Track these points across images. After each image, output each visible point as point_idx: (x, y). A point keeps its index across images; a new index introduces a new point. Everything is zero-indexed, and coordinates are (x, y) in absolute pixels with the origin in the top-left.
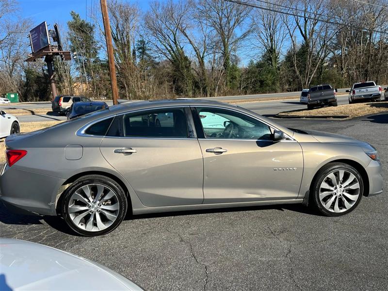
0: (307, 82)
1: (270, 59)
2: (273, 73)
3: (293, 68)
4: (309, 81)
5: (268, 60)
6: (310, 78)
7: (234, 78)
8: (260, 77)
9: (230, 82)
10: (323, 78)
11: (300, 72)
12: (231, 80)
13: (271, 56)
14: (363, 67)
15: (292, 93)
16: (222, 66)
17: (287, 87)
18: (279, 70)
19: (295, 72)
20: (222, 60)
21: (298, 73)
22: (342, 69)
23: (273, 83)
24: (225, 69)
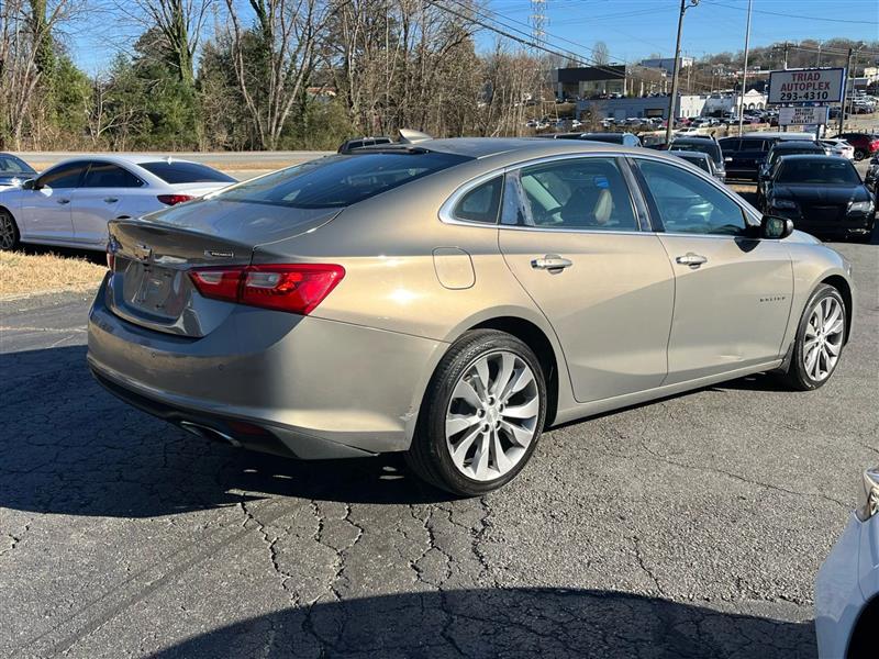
0: (274, 129)
1: (176, 58)
2: (185, 98)
3: (237, 88)
4: (277, 126)
5: (167, 58)
6: (279, 119)
7: (70, 99)
8: (152, 105)
9: (60, 111)
10: (311, 122)
11: (257, 100)
12: (63, 105)
13: (178, 50)
14: (392, 103)
15: (238, 153)
16: (31, 63)
17: (223, 137)
18: (199, 89)
19: (242, 100)
20: (30, 45)
21: (250, 103)
22: (351, 104)
23: (190, 125)
24: (41, 69)
